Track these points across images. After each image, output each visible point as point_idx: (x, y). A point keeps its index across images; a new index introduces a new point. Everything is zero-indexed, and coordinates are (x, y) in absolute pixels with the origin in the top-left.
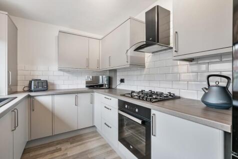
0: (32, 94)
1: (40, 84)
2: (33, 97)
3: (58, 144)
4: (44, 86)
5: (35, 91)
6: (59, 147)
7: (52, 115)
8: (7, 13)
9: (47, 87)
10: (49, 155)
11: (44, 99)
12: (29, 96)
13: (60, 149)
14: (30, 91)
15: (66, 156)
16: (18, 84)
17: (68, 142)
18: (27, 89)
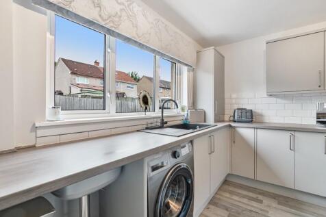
0: (233, 124)
1: (244, 114)
2: (234, 128)
3: (260, 194)
4: (249, 117)
5: (238, 122)
6: (260, 197)
7: (254, 153)
8: (213, 47)
9: (252, 118)
10: (246, 200)
11: (246, 132)
12: (230, 126)
13: (261, 202)
14: (234, 121)
15: (266, 214)
16: (226, 113)
17: (275, 199)
18: (232, 119)
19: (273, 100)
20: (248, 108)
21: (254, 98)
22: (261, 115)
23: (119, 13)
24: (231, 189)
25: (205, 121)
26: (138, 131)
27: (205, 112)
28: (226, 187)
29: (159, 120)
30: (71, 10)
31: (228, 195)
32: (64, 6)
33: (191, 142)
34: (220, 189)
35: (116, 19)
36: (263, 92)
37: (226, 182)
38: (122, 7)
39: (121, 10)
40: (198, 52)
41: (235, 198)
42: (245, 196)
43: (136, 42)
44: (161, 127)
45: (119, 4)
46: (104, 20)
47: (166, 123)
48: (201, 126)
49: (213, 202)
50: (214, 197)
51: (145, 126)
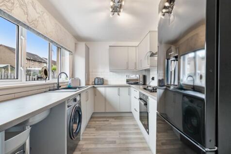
1: (100, 80)
2: (95, 88)
4: (102, 82)
5: (97, 85)
6: (108, 119)
7: (105, 99)
8: (84, 43)
11: (101, 89)
12: (94, 87)
13: (108, 121)
14: (95, 84)
16: (90, 80)
18: (93, 83)
19: (112, 73)
20: (101, 77)
21: (104, 72)
22: (107, 81)
23: (37, 19)
24: (95, 119)
25: (80, 85)
26: (45, 92)
27: (80, 80)
28: (92, 119)
29: (56, 85)
30: (10, 14)
31: (94, 122)
32: (6, 12)
33: (80, 95)
34: (89, 121)
35: (36, 23)
36: (108, 70)
37: (92, 117)
38: (39, 15)
39: (39, 17)
40: (76, 44)
41: (97, 122)
42: (101, 121)
43: (43, 35)
44: (58, 89)
45: (38, 13)
46: (29, 23)
47: (60, 86)
48: (79, 88)
49: (88, 127)
50: (87, 125)
51: (49, 89)
